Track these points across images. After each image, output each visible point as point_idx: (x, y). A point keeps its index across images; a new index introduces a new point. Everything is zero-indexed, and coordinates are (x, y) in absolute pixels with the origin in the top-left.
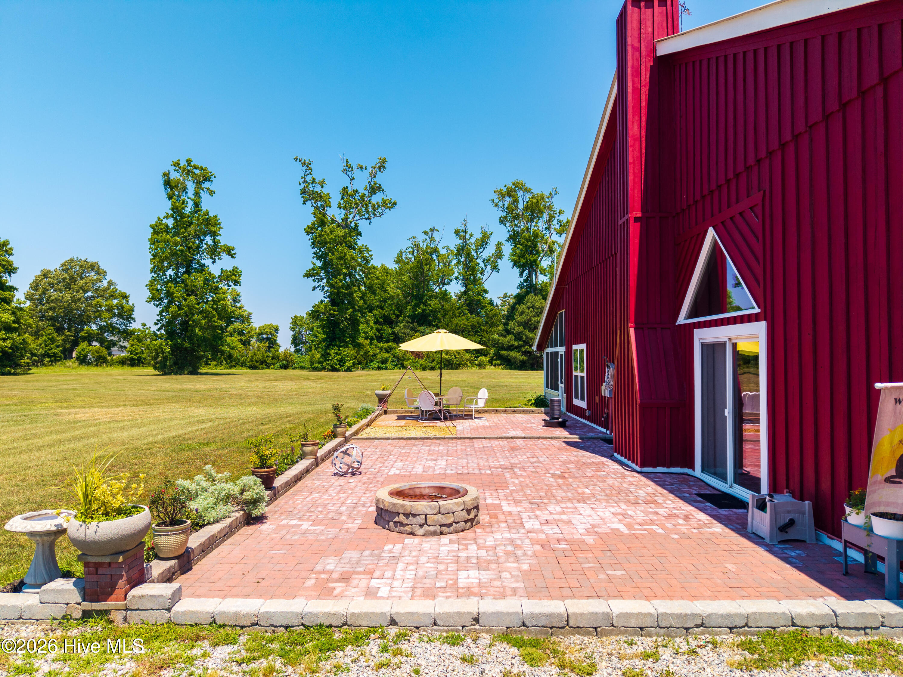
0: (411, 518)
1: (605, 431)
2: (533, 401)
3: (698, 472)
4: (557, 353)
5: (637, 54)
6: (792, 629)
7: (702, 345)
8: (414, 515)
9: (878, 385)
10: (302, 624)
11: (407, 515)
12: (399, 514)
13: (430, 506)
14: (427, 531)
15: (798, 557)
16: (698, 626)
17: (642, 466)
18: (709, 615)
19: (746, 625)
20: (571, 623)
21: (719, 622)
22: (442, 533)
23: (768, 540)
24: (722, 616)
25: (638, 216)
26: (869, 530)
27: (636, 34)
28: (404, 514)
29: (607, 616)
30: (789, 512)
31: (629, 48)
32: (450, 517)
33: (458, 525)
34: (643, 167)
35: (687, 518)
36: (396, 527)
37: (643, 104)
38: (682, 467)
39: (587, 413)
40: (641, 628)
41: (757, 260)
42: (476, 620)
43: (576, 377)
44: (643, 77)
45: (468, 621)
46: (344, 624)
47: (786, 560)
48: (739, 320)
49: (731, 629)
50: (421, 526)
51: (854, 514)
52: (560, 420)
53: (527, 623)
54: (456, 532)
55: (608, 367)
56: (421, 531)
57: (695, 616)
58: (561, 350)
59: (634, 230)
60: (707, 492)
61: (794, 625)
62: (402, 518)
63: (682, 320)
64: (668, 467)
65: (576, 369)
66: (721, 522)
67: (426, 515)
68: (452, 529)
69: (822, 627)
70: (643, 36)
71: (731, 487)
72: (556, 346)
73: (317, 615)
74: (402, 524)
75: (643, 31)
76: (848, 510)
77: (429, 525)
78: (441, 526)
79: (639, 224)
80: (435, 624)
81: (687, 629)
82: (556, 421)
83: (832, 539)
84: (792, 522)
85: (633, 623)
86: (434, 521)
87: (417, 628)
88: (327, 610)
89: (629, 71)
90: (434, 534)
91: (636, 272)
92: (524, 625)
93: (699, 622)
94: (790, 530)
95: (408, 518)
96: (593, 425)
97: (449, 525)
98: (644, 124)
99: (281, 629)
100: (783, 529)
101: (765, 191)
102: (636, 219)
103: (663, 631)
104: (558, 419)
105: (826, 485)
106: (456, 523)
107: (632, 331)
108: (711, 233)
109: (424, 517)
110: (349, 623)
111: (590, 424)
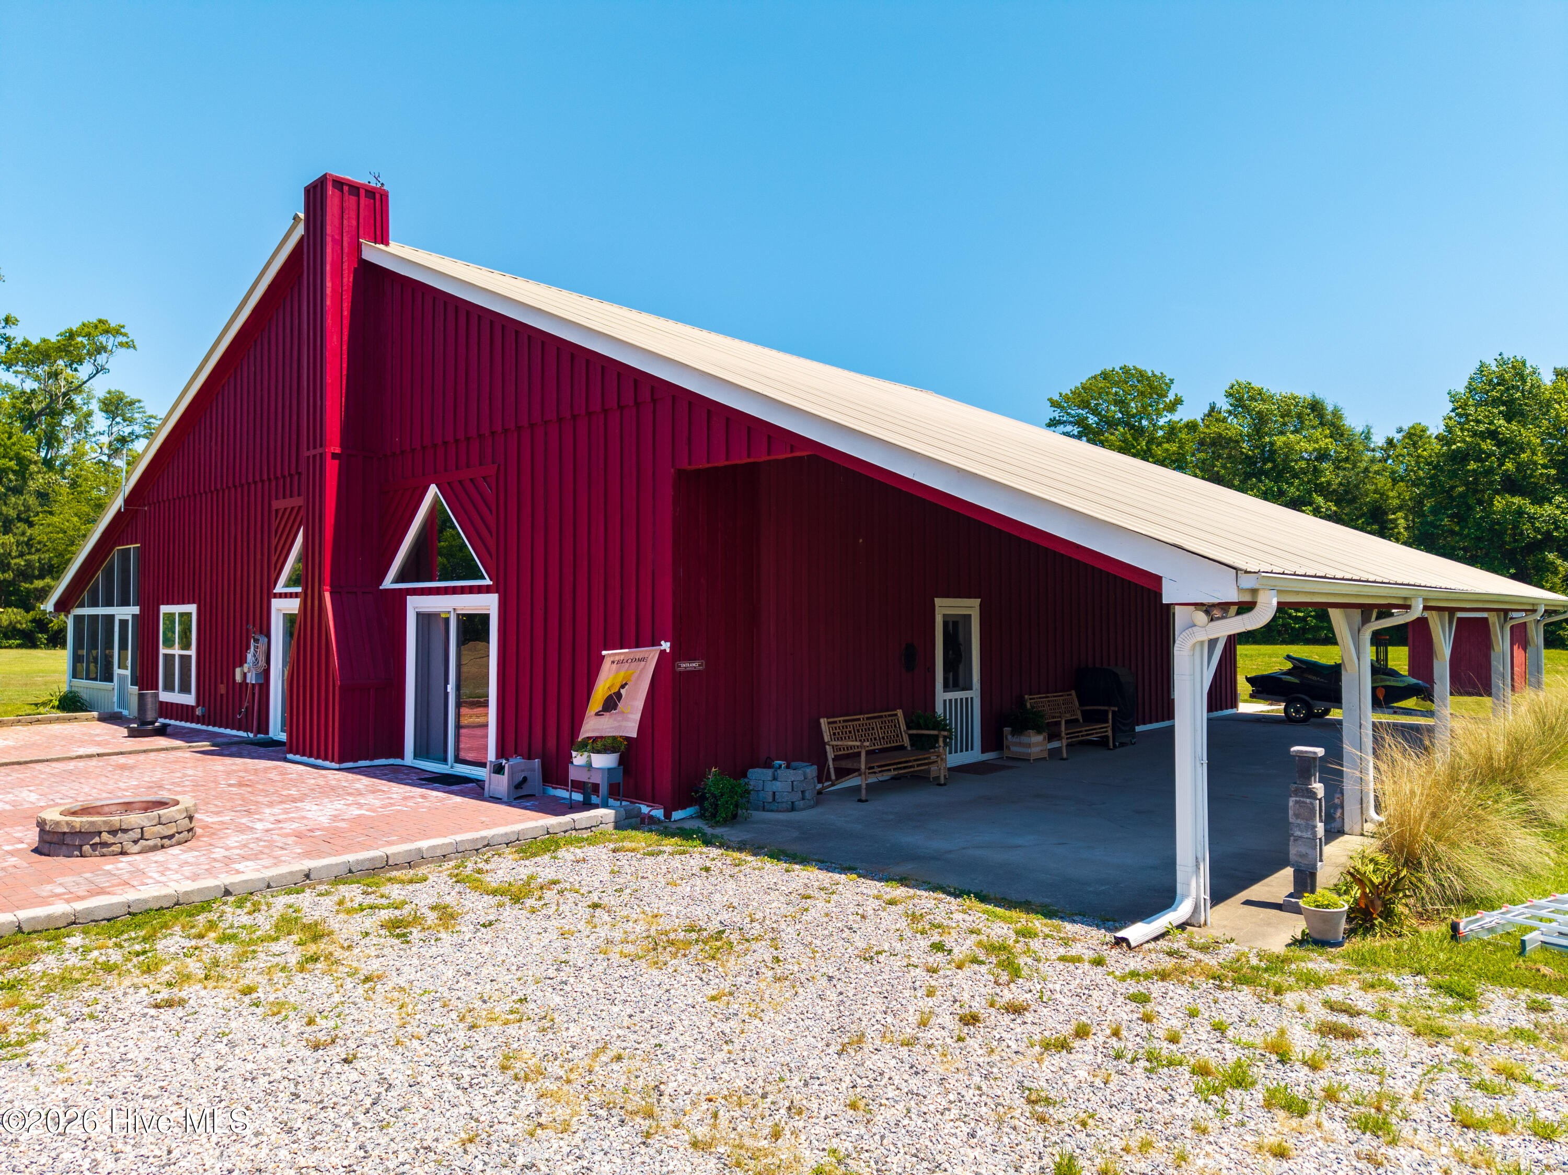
0: (120, 834)
1: (245, 734)
2: (57, 703)
3: (409, 758)
4: (111, 618)
5: (338, 248)
6: (547, 836)
7: (418, 614)
8: (125, 831)
9: (604, 653)
10: (129, 913)
11: (113, 833)
12: (100, 833)
13: (148, 817)
14: (145, 846)
15: (533, 805)
16: (485, 846)
17: (340, 761)
18: (493, 836)
19: (518, 840)
20: (390, 863)
21: (500, 840)
22: (163, 847)
23: (505, 799)
24: (502, 835)
25: (337, 451)
26: (589, 766)
27: (337, 222)
28: (109, 832)
29: (419, 850)
30: (523, 771)
31: (329, 239)
32: (172, 827)
33: (182, 835)
34: (344, 391)
35: (423, 797)
36: (94, 850)
37: (345, 313)
38: (387, 757)
39: (198, 712)
40: (444, 856)
41: (490, 532)
42: (307, 876)
43: (169, 658)
44: (345, 280)
45: (300, 877)
46: (177, 904)
47: (525, 808)
48: (468, 590)
49: (507, 844)
50: (135, 842)
51: (579, 756)
52: (157, 724)
53: (354, 870)
54: (179, 843)
55: (256, 641)
56: (136, 848)
57: (483, 838)
58: (127, 612)
59: (332, 469)
60: (426, 776)
61: (548, 833)
62: (105, 837)
63: (388, 583)
64: (372, 759)
65: (169, 643)
66: (457, 795)
67: (142, 829)
68: (174, 840)
69: (565, 832)
70: (346, 229)
71: (452, 767)
72: (109, 603)
73: (145, 901)
74: (105, 844)
75: (345, 222)
76: (574, 754)
77: (147, 840)
78: (162, 838)
79: (337, 462)
80: (269, 887)
81: (477, 850)
82: (150, 727)
83: (556, 788)
84: (525, 779)
85: (439, 853)
86: (153, 833)
87: (251, 893)
88: (156, 894)
89: (328, 268)
90: (154, 849)
91: (333, 521)
92: (350, 871)
93: (486, 843)
94: (525, 786)
95: (115, 836)
96: (210, 728)
97: (171, 837)
98: (345, 338)
99: (103, 922)
100: (519, 786)
101: (499, 466)
102: (334, 456)
103: (460, 855)
104: (153, 723)
105: (552, 744)
106: (179, 833)
107: (327, 596)
108: (433, 489)
109: (139, 830)
110: (181, 902)
111: (204, 727)
